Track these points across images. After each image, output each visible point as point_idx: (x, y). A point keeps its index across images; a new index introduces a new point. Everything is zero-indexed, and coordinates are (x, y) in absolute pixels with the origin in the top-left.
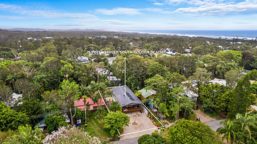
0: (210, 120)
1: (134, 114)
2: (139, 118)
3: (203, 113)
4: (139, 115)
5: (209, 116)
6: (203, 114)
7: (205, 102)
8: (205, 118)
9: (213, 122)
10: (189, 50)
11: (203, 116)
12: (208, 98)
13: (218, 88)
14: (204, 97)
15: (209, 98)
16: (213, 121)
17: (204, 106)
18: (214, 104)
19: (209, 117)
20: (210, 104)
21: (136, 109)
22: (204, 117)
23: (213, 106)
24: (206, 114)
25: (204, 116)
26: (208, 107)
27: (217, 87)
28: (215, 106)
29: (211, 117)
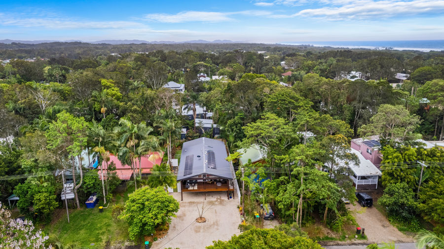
0: (395, 239)
1: (213, 199)
2: (218, 208)
3: (383, 218)
4: (221, 202)
5: (397, 227)
6: (381, 221)
7: (389, 190)
8: (385, 230)
9: (402, 244)
10: (405, 75)
11: (378, 225)
12: (402, 180)
13: (435, 158)
14: (388, 178)
15: (404, 181)
16: (402, 242)
17: (385, 200)
18: (416, 197)
19: (396, 230)
20: (402, 198)
21: (217, 187)
22: (382, 228)
23: (411, 201)
24: (390, 221)
25: (383, 226)
26: (395, 203)
27: (435, 156)
28: (415, 203)
29: (401, 230)
